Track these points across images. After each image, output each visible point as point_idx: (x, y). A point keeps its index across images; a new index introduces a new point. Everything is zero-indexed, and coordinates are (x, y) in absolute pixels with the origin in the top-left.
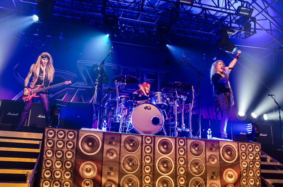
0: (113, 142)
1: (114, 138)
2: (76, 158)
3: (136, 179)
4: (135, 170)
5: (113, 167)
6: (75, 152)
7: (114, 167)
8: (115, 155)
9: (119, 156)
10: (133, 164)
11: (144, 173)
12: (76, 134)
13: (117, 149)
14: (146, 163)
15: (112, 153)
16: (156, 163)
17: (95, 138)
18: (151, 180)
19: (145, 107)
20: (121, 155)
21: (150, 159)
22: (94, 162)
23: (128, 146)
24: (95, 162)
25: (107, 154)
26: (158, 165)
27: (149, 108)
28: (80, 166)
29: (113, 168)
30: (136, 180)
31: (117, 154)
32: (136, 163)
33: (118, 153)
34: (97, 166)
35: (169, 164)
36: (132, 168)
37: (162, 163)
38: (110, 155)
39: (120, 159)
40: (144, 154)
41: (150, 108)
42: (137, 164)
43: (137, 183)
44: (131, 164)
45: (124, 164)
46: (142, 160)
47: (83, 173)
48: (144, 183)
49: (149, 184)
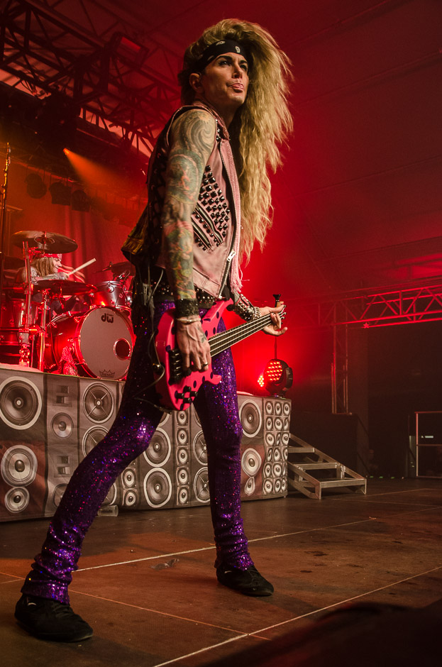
0: (63, 397)
1: (66, 387)
5: (68, 454)
7: (70, 456)
8: (69, 429)
9: (76, 429)
13: (73, 413)
15: (65, 423)
17: (29, 389)
18: (135, 479)
19: (103, 317)
20: (80, 427)
22: (30, 445)
23: (92, 407)
24: (32, 446)
25: (55, 426)
27: (110, 318)
28: (3, 455)
29: (67, 457)
31: (73, 427)
33: (75, 422)
34: (36, 456)
35: (162, 443)
38: (59, 428)
39: (79, 438)
41: (113, 318)
45: (86, 448)
47: (8, 472)
48: (124, 486)
49: (133, 486)
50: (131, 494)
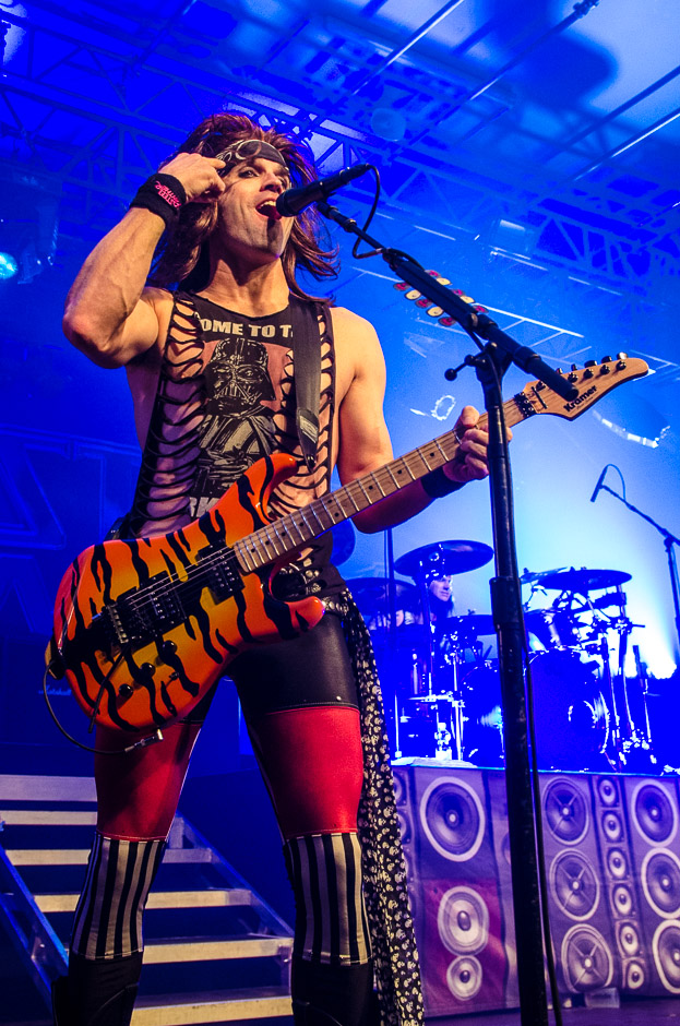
2: (420, 878)
3: (599, 942)
4: (591, 908)
6: (413, 855)
10: (582, 886)
11: (616, 915)
12: (407, 784)
14: (615, 878)
16: (640, 874)
17: (464, 795)
18: (639, 941)
20: (545, 853)
21: (623, 861)
22: (475, 886)
23: (558, 819)
24: (480, 888)
26: (647, 881)
28: (438, 904)
30: (600, 947)
32: (588, 879)
34: (487, 903)
35: (673, 876)
36: (582, 899)
37: (655, 874)
40: (606, 846)
42: (592, 883)
43: (604, 957)
44: (576, 885)
45: (558, 888)
46: (602, 869)
47: (449, 931)
48: (623, 954)
49: (637, 954)
50: (635, 969)
